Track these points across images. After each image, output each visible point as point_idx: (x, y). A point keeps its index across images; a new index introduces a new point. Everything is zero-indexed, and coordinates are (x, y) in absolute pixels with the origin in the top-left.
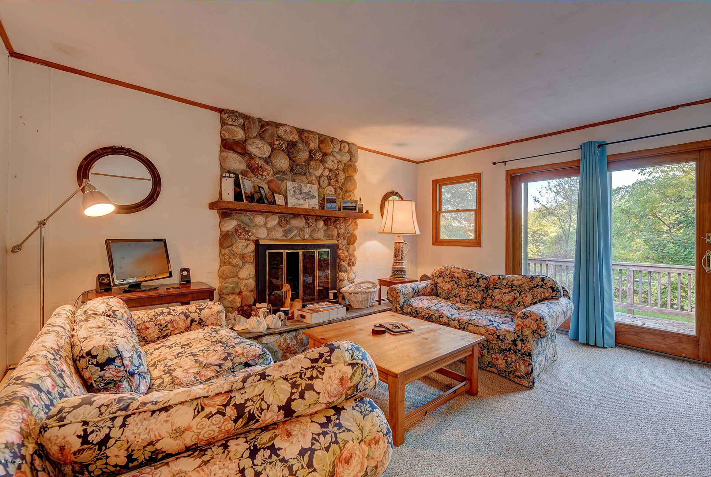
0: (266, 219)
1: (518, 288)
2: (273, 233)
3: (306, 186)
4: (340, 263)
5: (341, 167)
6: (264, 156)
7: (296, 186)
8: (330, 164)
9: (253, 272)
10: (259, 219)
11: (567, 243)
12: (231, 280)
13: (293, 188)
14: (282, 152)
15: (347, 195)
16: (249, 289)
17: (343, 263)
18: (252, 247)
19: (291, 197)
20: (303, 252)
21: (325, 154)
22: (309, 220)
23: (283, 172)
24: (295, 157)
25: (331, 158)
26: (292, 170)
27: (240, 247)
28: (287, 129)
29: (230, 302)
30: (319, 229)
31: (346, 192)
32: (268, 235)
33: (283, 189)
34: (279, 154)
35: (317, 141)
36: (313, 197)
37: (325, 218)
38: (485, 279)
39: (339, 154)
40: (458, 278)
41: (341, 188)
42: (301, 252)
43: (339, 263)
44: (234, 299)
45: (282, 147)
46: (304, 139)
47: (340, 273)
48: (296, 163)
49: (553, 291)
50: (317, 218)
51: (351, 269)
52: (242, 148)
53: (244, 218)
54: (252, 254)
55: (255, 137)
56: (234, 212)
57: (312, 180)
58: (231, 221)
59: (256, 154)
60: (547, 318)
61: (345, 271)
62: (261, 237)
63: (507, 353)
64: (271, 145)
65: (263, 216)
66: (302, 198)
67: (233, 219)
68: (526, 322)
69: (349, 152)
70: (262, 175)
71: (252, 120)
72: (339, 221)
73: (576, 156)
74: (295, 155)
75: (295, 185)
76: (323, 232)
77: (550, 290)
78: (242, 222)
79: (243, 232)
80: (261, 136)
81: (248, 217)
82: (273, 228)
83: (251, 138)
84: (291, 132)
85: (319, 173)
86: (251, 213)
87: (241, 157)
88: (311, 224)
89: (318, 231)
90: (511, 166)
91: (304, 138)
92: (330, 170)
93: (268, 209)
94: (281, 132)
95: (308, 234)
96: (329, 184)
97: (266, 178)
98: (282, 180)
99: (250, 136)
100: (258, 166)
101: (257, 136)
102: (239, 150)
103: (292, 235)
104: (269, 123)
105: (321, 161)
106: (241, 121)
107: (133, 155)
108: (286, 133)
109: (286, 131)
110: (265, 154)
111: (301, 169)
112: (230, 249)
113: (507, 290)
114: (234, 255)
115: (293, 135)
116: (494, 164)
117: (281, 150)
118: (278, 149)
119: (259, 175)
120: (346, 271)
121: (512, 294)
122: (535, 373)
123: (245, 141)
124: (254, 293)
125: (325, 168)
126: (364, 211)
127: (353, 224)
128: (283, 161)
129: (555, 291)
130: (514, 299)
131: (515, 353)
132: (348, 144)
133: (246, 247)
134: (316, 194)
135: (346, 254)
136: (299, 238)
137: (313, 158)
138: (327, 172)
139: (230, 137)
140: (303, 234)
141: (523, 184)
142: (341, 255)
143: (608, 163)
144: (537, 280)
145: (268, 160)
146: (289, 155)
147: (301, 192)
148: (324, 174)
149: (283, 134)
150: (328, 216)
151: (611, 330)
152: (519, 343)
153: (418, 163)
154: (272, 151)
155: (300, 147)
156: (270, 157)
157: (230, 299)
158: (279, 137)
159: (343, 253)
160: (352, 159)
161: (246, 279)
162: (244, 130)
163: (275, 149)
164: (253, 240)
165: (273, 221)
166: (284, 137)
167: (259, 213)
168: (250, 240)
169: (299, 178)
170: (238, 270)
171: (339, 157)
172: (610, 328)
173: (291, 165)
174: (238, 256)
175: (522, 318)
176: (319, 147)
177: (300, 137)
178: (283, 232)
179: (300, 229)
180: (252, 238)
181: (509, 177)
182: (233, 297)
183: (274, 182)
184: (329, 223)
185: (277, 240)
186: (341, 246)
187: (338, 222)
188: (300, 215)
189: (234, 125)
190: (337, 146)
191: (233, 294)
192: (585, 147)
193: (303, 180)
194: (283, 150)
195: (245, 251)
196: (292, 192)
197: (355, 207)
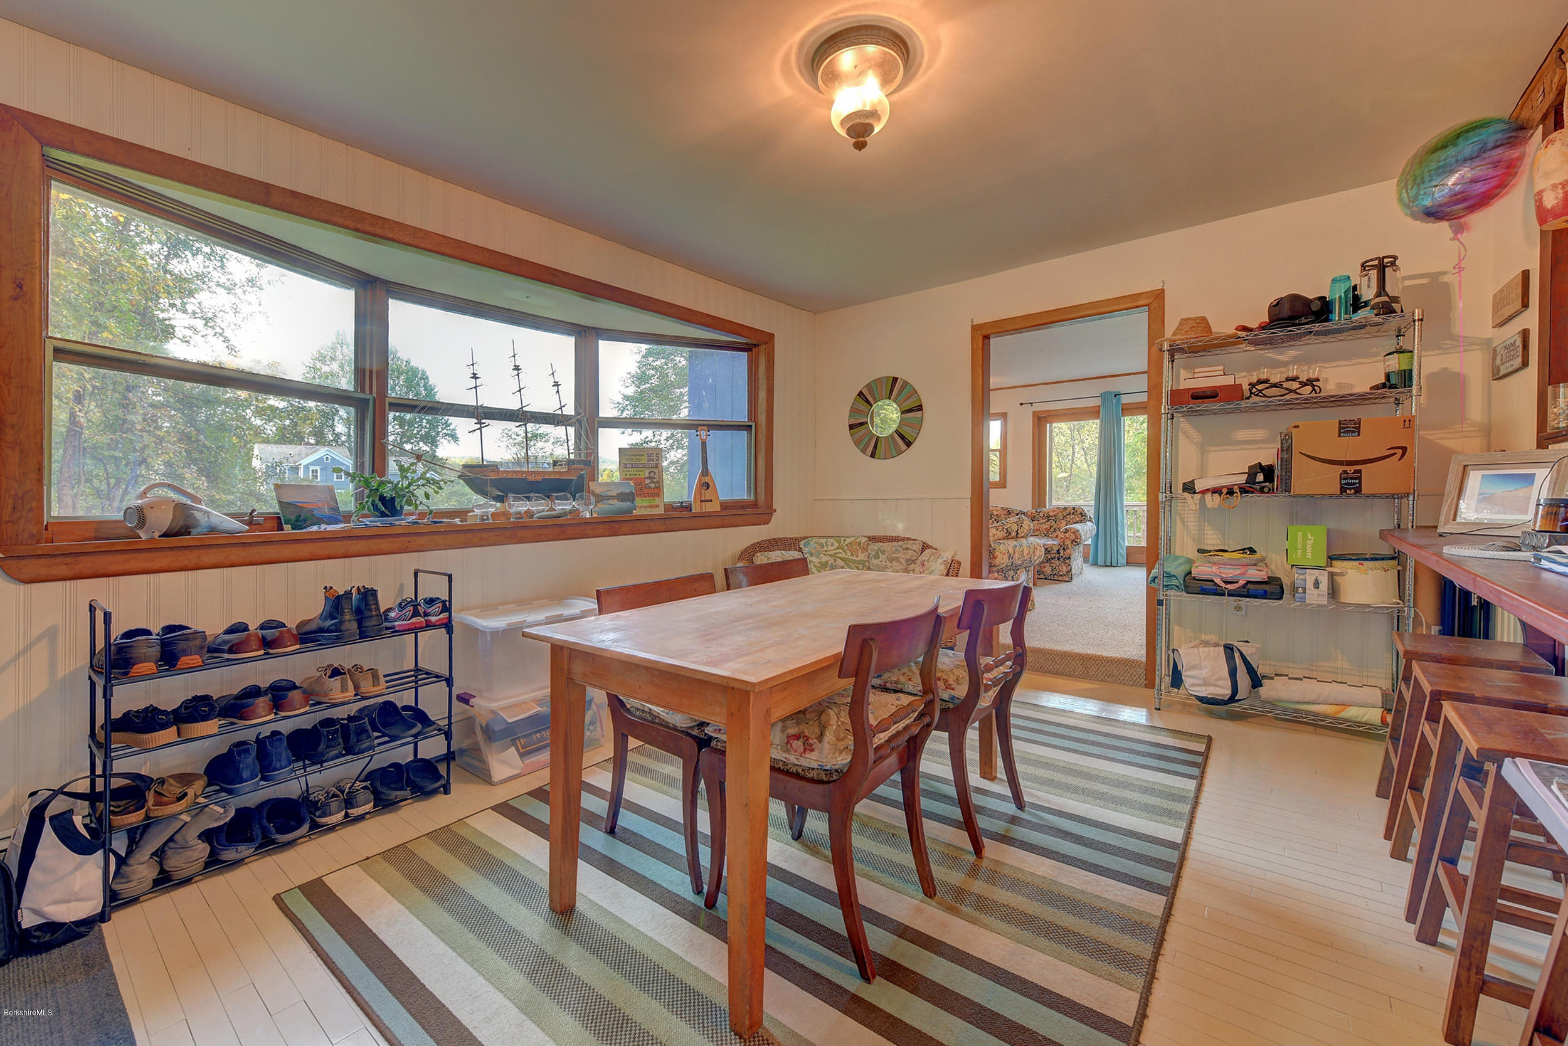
1: (1053, 518)
11: (1068, 490)
40: (997, 515)
49: (1082, 516)
60: (1081, 531)
63: (1052, 561)
68: (1067, 535)
73: (1097, 402)
77: (1080, 516)
90: (1038, 407)
113: (1044, 521)
116: (1021, 404)
121: (1049, 523)
122: (1073, 571)
130: (1051, 527)
131: (1059, 559)
141: (1048, 425)
143: (1122, 410)
144: (1069, 509)
151: (1123, 552)
152: (1062, 551)
172: (1123, 549)
175: (1064, 533)
181: (1036, 418)
192: (1105, 396)
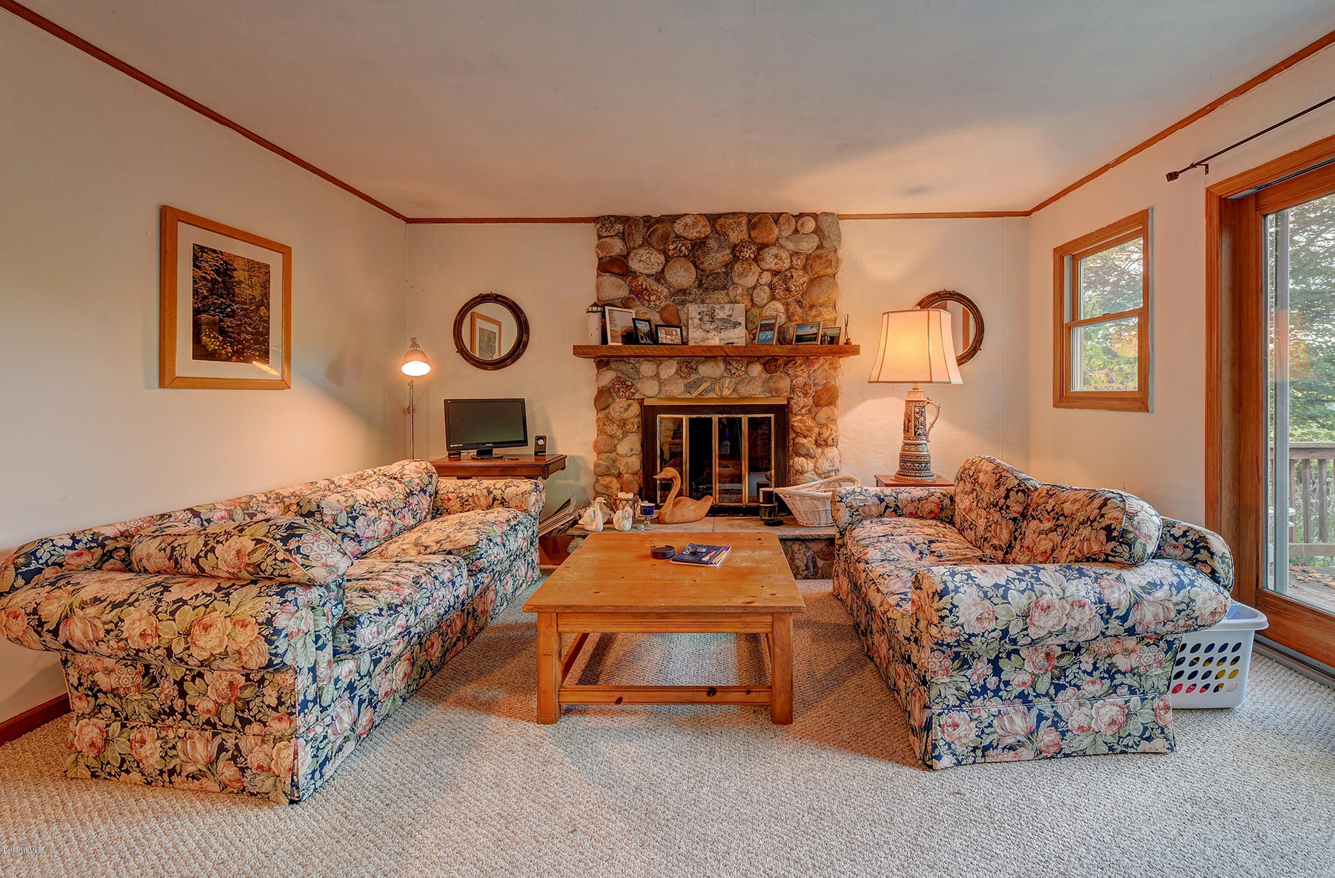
0: (658, 366)
1: (1066, 523)
2: (667, 388)
3: (722, 308)
4: (796, 441)
5: (799, 262)
6: (654, 272)
7: (705, 310)
8: (770, 262)
9: (637, 447)
10: (647, 368)
12: (605, 455)
13: (699, 314)
14: (684, 259)
15: (814, 313)
16: (630, 471)
17: (802, 440)
18: (635, 409)
19: (694, 330)
20: (720, 419)
21: (763, 246)
22: (730, 364)
23: (684, 291)
24: (702, 263)
25: (774, 251)
26: (700, 285)
27: (618, 410)
28: (688, 220)
29: (604, 486)
30: (752, 379)
31: (812, 307)
32: (660, 391)
33: (683, 317)
34: (676, 264)
35: (744, 227)
36: (736, 325)
37: (767, 358)
38: (1023, 491)
39: (791, 241)
40: (981, 485)
41: (799, 302)
42: (715, 418)
43: (794, 439)
44: (610, 482)
45: (681, 251)
46: (719, 229)
47: (796, 459)
48: (708, 272)
49: (1109, 538)
50: (751, 360)
51: (823, 452)
52: (620, 267)
53: (626, 368)
54: (636, 420)
55: (640, 246)
56: (612, 359)
57: (736, 296)
58: (607, 372)
59: (641, 270)
60: (963, 598)
61: (806, 455)
62: (648, 394)
64: (664, 252)
65: (652, 363)
66: (715, 329)
67: (611, 369)
68: (922, 597)
69: (817, 231)
70: (649, 301)
71: (634, 222)
72: (793, 362)
74: (702, 260)
75: (704, 308)
76: (759, 383)
78: (623, 373)
79: (623, 387)
80: (647, 243)
81: (631, 366)
82: (669, 379)
83: (634, 248)
84: (695, 224)
85: (750, 281)
86: (637, 359)
87: (622, 279)
88: (733, 371)
89: (749, 382)
91: (718, 227)
92: (775, 273)
93: (643, 351)
94: (678, 228)
95: (728, 387)
96: (773, 298)
97: (656, 305)
98: (683, 303)
99: (632, 246)
100: (642, 288)
101: (643, 243)
102: (616, 270)
103: (700, 390)
104: (660, 220)
105: (756, 260)
106: (619, 227)
107: (500, 301)
108: (687, 228)
109: (686, 225)
110: (654, 268)
111: (715, 282)
112: (607, 411)
113: (1048, 525)
114: (611, 420)
115: (698, 229)
116: (1172, 176)
117: (679, 255)
118: (675, 255)
119: (645, 302)
120: (808, 456)
121: (1054, 535)
122: (948, 736)
123: (628, 254)
124: (639, 478)
125: (764, 270)
126: (842, 341)
127: (826, 367)
128: (681, 273)
129: (1114, 539)
130: (1052, 551)
131: (913, 669)
132: (815, 216)
133: (626, 410)
134: (742, 320)
135: (809, 422)
136: (714, 396)
137: (739, 257)
138: (766, 278)
139: (604, 254)
140: (719, 388)
142: (796, 424)
145: (660, 277)
146: (694, 263)
147: (713, 319)
148: (760, 281)
149: (681, 231)
150: (773, 356)
152: (913, 648)
153: (1027, 214)
154: (667, 261)
155: (711, 245)
156: (663, 270)
157: (604, 483)
158: (677, 236)
159: (801, 421)
160: (824, 243)
161: (626, 456)
162: (623, 239)
163: (672, 258)
164: (638, 399)
165: (669, 369)
166: (685, 235)
167: (648, 359)
168: (634, 399)
169: (712, 296)
170: (616, 442)
171: (791, 246)
173: (699, 276)
174: (618, 422)
175: (915, 586)
176: (750, 236)
177: (713, 227)
178: (685, 385)
179: (716, 380)
180: (637, 396)
181: (1216, 206)
182: (608, 479)
183: (670, 309)
184: (773, 367)
185: (673, 399)
186: (795, 408)
187: (790, 365)
188: (715, 357)
189: (609, 236)
190: (787, 226)
191: (608, 475)
193: (718, 299)
194: (685, 256)
195: (626, 415)
196: (696, 321)
197: (816, 334)
